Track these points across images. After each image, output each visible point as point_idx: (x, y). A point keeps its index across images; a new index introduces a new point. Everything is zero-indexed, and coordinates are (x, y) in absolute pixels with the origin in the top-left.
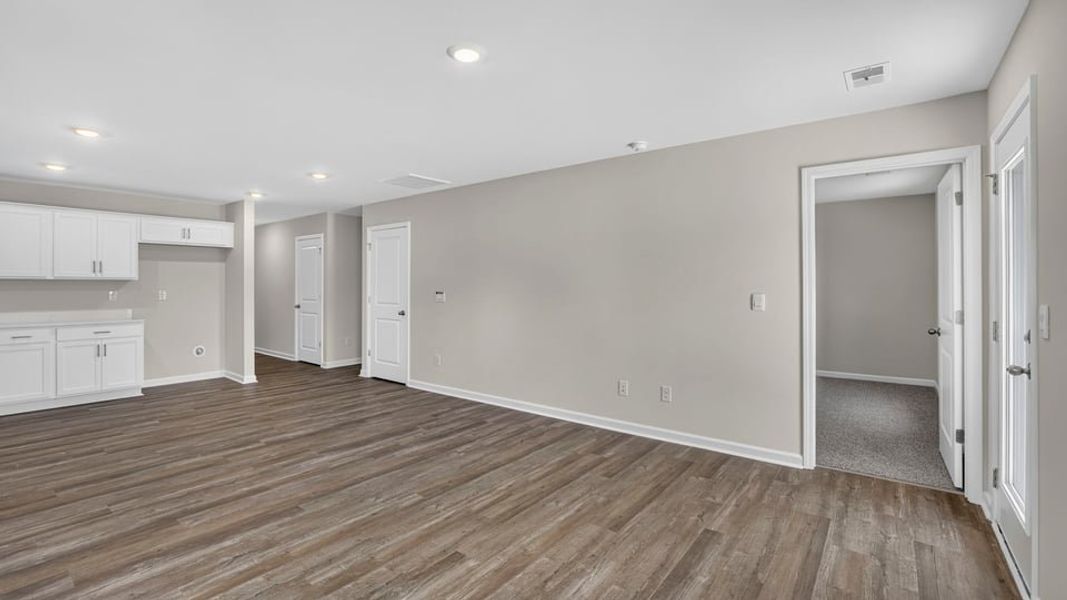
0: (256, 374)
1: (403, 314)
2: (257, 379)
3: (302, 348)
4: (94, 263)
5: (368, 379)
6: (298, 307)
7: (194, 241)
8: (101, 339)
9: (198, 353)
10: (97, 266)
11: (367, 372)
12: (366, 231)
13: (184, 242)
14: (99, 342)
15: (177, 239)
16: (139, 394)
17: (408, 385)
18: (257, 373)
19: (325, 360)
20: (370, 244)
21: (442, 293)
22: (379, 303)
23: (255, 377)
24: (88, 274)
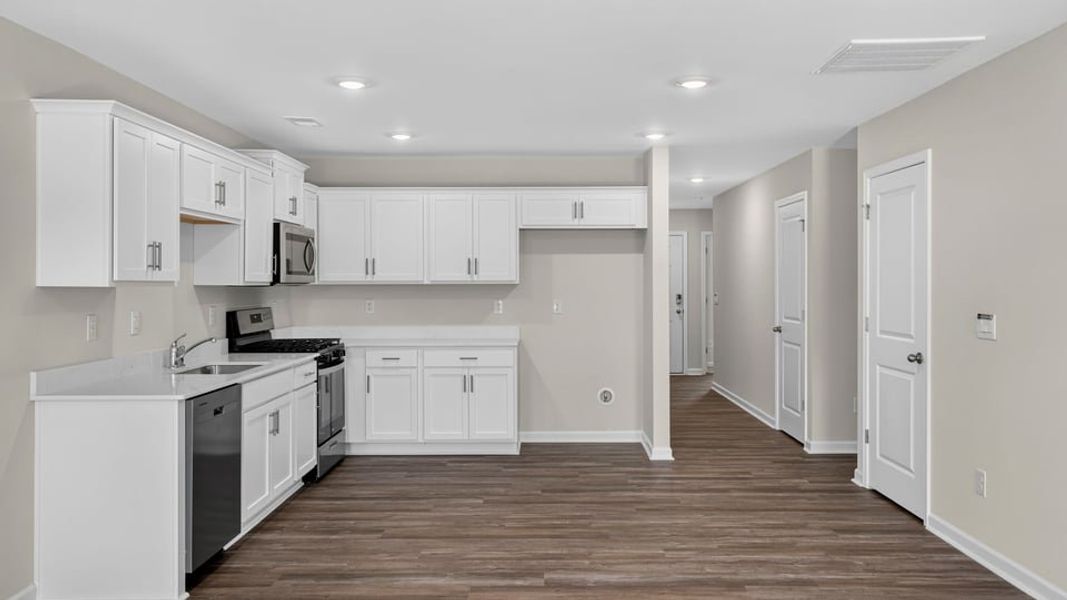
0: (672, 446)
1: (918, 359)
2: (673, 455)
3: (784, 407)
4: (469, 260)
5: (864, 490)
6: (778, 330)
7: (592, 220)
8: (469, 368)
9: (606, 399)
10: (472, 266)
11: (864, 478)
12: (862, 176)
13: (577, 224)
14: (466, 372)
15: (567, 221)
16: (515, 451)
17: (928, 526)
18: (675, 444)
19: (810, 437)
20: (868, 206)
21: (988, 317)
22: (882, 332)
23: (670, 450)
24: (460, 276)
